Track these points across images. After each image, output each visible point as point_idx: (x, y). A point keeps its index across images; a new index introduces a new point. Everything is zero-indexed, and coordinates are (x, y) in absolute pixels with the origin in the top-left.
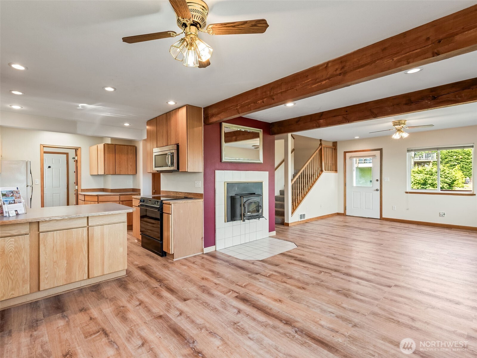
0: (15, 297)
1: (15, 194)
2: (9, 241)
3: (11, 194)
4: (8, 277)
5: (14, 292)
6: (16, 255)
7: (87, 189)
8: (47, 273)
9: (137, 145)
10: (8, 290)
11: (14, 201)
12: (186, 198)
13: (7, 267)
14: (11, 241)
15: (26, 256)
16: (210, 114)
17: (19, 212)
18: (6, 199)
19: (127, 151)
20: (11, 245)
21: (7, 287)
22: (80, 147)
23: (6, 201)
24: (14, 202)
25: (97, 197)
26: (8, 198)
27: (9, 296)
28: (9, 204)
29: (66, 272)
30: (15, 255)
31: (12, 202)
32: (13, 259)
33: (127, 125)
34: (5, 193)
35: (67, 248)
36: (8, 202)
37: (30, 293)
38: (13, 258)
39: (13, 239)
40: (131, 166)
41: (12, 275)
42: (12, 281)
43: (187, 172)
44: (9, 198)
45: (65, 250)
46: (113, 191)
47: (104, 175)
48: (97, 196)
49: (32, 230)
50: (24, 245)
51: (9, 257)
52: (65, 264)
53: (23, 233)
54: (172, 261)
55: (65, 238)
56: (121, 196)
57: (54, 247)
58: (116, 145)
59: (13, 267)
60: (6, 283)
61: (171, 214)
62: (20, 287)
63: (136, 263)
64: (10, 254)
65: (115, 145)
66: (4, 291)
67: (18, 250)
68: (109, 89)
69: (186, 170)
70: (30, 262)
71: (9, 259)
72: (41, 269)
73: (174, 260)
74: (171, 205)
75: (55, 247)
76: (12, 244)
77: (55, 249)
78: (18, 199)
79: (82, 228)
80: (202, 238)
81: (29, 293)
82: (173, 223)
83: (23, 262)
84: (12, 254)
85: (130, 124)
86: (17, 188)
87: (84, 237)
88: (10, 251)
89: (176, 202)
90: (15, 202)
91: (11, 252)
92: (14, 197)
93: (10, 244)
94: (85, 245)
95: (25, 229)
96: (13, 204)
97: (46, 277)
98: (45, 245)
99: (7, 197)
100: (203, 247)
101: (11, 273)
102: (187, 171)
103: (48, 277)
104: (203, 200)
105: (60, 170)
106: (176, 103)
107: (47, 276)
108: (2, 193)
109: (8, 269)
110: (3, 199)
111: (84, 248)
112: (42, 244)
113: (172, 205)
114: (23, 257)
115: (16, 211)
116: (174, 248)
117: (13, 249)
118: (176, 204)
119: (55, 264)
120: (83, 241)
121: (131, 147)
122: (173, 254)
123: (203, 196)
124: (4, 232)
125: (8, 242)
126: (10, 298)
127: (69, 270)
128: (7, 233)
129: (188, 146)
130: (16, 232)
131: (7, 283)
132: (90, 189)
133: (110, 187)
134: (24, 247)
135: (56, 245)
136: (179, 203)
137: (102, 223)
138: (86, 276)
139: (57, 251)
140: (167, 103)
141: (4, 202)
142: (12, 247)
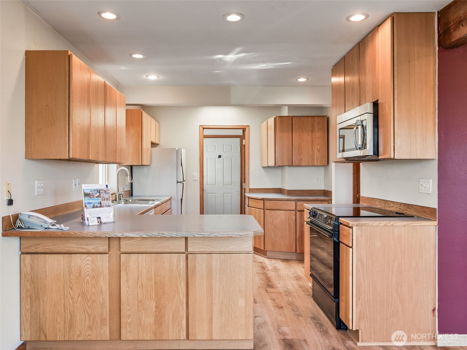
0: (92, 339)
1: (102, 195)
2: (86, 260)
3: (97, 193)
4: (85, 310)
5: (91, 332)
6: (94, 280)
7: (257, 189)
8: (129, 315)
9: (329, 115)
10: (85, 327)
11: (100, 203)
12: (400, 215)
13: (83, 295)
14: (88, 260)
15: (104, 285)
16: (453, 20)
17: (103, 221)
18: (88, 201)
19: (313, 126)
20: (88, 266)
21: (84, 323)
22: (248, 126)
23: (89, 203)
24: (99, 205)
25: (263, 201)
26: (91, 200)
27: (86, 337)
28: (93, 208)
29: (155, 321)
30: (92, 280)
31: (97, 205)
32: (90, 286)
33: (302, 80)
34: (88, 192)
35: (156, 284)
36: (92, 205)
37: (111, 340)
38: (90, 284)
39: (90, 258)
40: (319, 151)
41: (89, 308)
42: (90, 317)
43: (394, 159)
44: (93, 200)
45: (153, 285)
46: (291, 193)
47: (276, 167)
48: (263, 199)
49: (113, 248)
50: (102, 269)
51: (86, 282)
52: (153, 308)
53: (101, 252)
54: (354, 346)
55: (153, 267)
56: (298, 203)
57: (138, 278)
58: (294, 117)
59: (90, 297)
60: (82, 317)
61: (352, 247)
62: (97, 326)
63: (285, 329)
64: (87, 278)
65: (292, 117)
66: (80, 327)
67: (96, 275)
68: (234, 18)
69: (391, 155)
70: (110, 294)
71: (85, 285)
72: (122, 307)
73: (359, 344)
74: (351, 227)
75: (140, 278)
76: (89, 264)
77: (140, 280)
78: (106, 201)
79: (177, 254)
80: (434, 310)
81: (108, 339)
82: (357, 265)
83: (102, 292)
84: (89, 279)
85: (308, 79)
86: (107, 186)
87: (180, 269)
88: (87, 273)
89: (364, 222)
90: (101, 205)
91: (88, 275)
92: (101, 199)
93: (87, 264)
94: (182, 282)
95: (103, 246)
96: (99, 207)
97: (129, 322)
98: (127, 274)
99: (91, 198)
100: (437, 332)
101: (88, 305)
102: (392, 157)
103: (131, 322)
104: (436, 223)
105: (232, 160)
106: (367, 16)
107: (130, 320)
108: (84, 192)
109: (85, 298)
110: (85, 200)
111: (180, 288)
112: (123, 271)
113: (354, 228)
114: (101, 286)
115: (99, 218)
116: (359, 319)
117: (90, 271)
118: (364, 228)
119: (140, 304)
120: (179, 275)
121: (320, 119)
122: (357, 331)
123: (436, 214)
124: (80, 246)
125: (84, 261)
126: (87, 339)
127: (159, 319)
128: (83, 248)
129: (396, 102)
130: (93, 249)
131: (84, 318)
132: (262, 189)
133: (288, 187)
134: (102, 271)
135: (141, 276)
136: (371, 226)
137: (209, 251)
138: (183, 336)
139: (142, 286)
140: (348, 19)
141: (86, 205)
142: (88, 268)
